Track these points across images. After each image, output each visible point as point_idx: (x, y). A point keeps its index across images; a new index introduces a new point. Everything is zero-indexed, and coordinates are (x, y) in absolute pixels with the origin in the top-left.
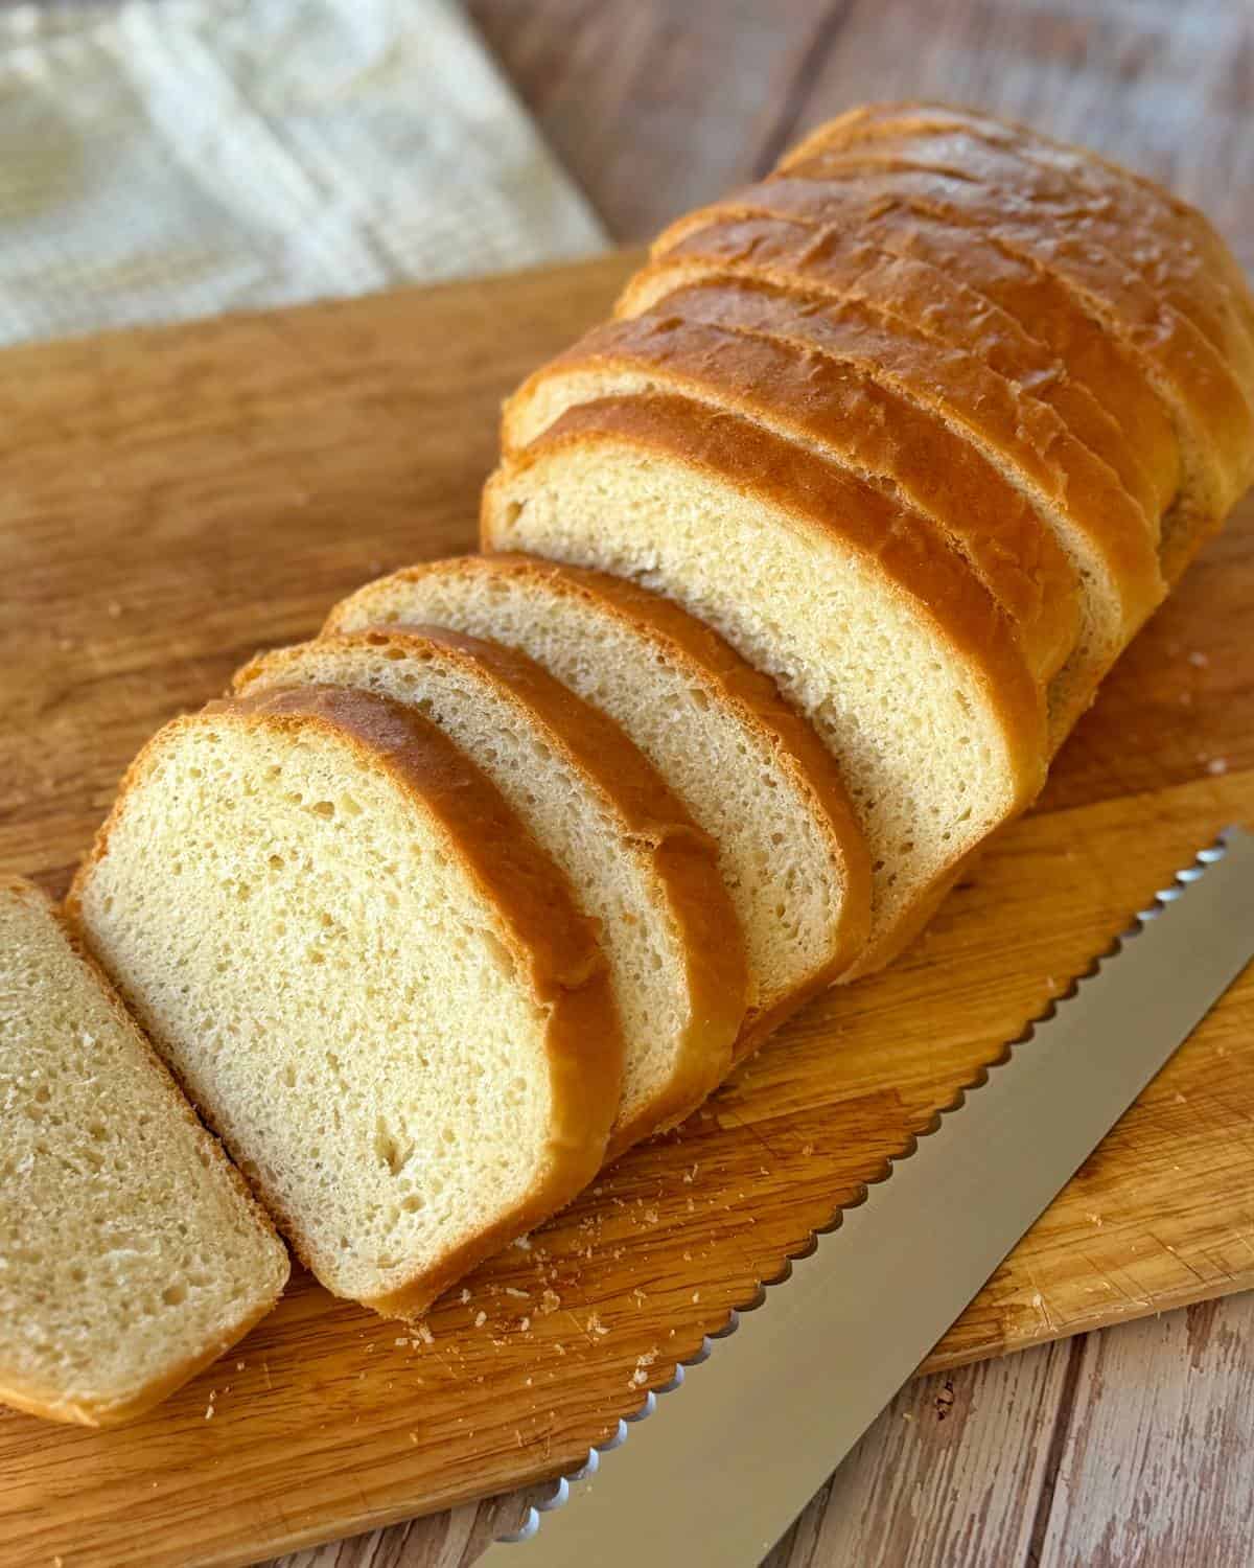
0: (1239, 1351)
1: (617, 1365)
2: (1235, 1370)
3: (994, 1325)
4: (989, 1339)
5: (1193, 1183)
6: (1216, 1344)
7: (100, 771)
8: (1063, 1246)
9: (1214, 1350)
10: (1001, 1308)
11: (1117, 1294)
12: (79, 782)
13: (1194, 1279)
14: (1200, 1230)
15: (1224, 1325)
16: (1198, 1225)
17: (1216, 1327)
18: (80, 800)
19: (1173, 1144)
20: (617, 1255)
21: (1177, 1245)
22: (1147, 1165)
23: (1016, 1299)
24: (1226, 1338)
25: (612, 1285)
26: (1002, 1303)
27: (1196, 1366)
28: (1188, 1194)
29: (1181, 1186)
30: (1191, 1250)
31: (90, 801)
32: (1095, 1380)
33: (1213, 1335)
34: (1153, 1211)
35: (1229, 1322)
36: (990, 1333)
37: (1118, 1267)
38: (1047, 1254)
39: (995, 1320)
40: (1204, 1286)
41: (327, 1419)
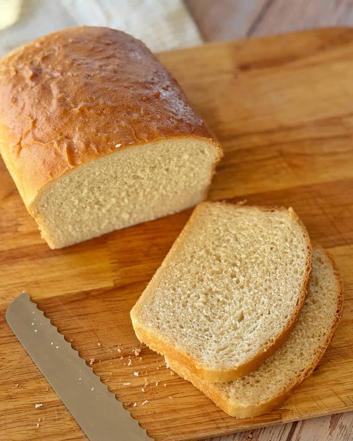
0: (345, 431)
1: (162, 419)
2: (342, 437)
3: (279, 415)
4: (276, 419)
5: (348, 374)
6: (338, 428)
7: (20, 219)
8: (304, 392)
9: (337, 430)
10: (282, 410)
11: (319, 408)
12: (14, 222)
13: (343, 405)
14: (348, 389)
15: (342, 423)
16: (348, 388)
17: (339, 423)
18: (14, 228)
19: (344, 361)
20: (165, 385)
21: (340, 394)
22: (334, 368)
23: (287, 408)
24: (342, 427)
25: (163, 394)
26: (282, 408)
27: (330, 435)
28: (346, 378)
29: (344, 375)
30: (344, 396)
31: (17, 228)
32: (298, 436)
33: (338, 426)
34: (334, 382)
35: (343, 422)
36: (277, 418)
37: (320, 399)
38: (298, 394)
39: (280, 414)
40: (346, 407)
41: (73, 429)
